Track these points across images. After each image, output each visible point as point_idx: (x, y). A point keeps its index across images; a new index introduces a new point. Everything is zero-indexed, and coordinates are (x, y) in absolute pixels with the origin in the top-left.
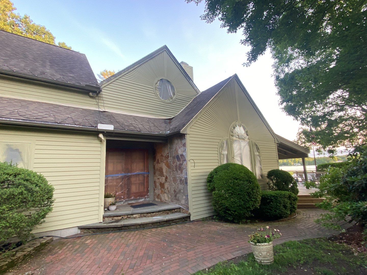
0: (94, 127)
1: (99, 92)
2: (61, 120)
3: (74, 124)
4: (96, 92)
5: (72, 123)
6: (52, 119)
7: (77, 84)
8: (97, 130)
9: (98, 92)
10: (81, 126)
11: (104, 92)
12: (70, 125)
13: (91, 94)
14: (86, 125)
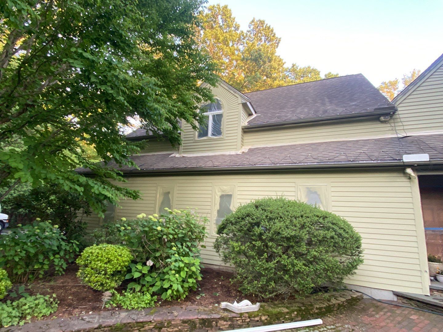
0: (397, 160)
1: (394, 113)
2: (354, 157)
3: (369, 159)
4: (390, 114)
5: (367, 159)
6: (343, 157)
7: (363, 112)
8: (402, 163)
9: (392, 113)
10: (379, 162)
11: (401, 110)
12: (365, 162)
13: (382, 118)
14: (386, 159)
